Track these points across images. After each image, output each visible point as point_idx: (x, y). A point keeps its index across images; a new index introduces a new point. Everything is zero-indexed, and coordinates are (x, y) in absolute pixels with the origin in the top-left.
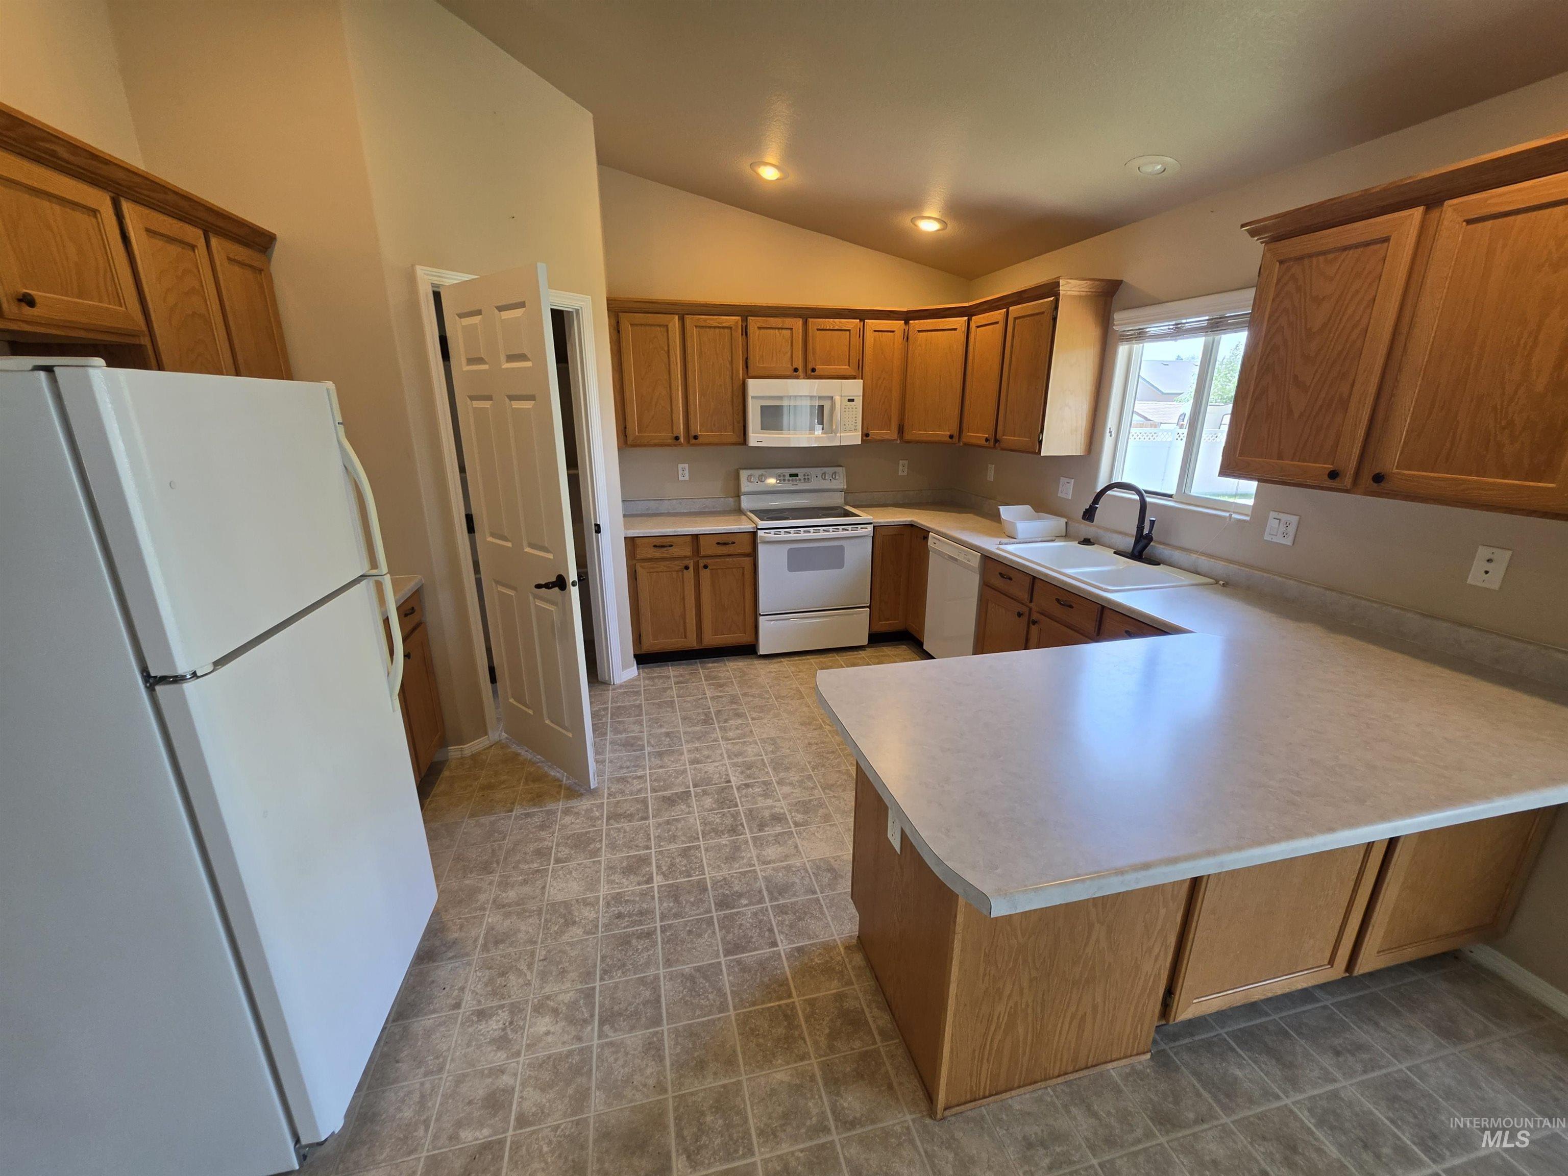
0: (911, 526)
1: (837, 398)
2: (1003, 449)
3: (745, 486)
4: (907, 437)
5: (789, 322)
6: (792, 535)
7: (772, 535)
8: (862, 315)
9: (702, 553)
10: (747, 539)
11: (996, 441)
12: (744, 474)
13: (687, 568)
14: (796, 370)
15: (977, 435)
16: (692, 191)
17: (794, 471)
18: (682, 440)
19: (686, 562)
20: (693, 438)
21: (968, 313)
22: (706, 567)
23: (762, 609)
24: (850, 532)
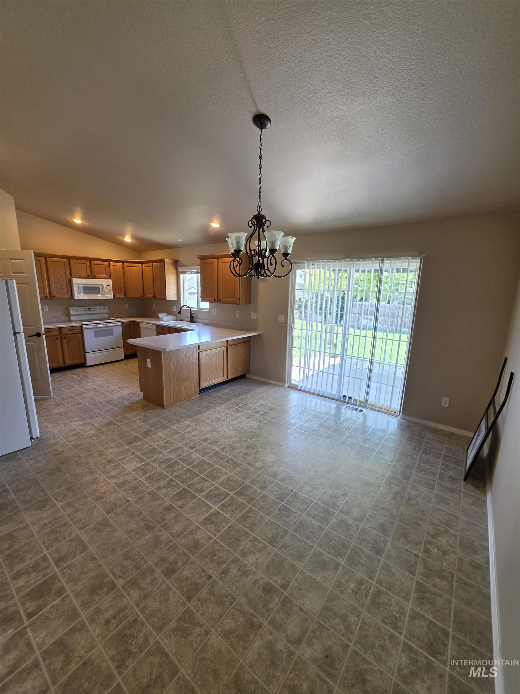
0: (133, 322)
1: (104, 285)
2: (157, 299)
3: (72, 313)
4: (128, 296)
5: (84, 261)
6: (95, 326)
7: (88, 326)
8: (109, 261)
9: (63, 334)
10: (79, 328)
11: (155, 297)
12: (71, 309)
13: (57, 339)
14: (89, 276)
15: (150, 296)
16: (48, 220)
17: (90, 307)
18: (48, 297)
19: (57, 337)
20: (52, 297)
21: (142, 263)
22: (65, 338)
23: (87, 351)
24: (114, 324)
